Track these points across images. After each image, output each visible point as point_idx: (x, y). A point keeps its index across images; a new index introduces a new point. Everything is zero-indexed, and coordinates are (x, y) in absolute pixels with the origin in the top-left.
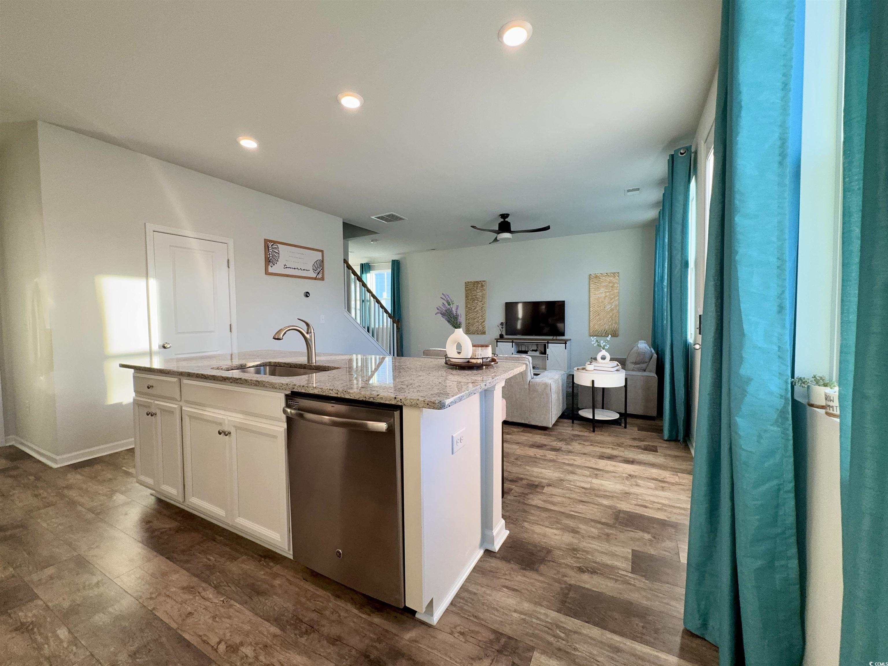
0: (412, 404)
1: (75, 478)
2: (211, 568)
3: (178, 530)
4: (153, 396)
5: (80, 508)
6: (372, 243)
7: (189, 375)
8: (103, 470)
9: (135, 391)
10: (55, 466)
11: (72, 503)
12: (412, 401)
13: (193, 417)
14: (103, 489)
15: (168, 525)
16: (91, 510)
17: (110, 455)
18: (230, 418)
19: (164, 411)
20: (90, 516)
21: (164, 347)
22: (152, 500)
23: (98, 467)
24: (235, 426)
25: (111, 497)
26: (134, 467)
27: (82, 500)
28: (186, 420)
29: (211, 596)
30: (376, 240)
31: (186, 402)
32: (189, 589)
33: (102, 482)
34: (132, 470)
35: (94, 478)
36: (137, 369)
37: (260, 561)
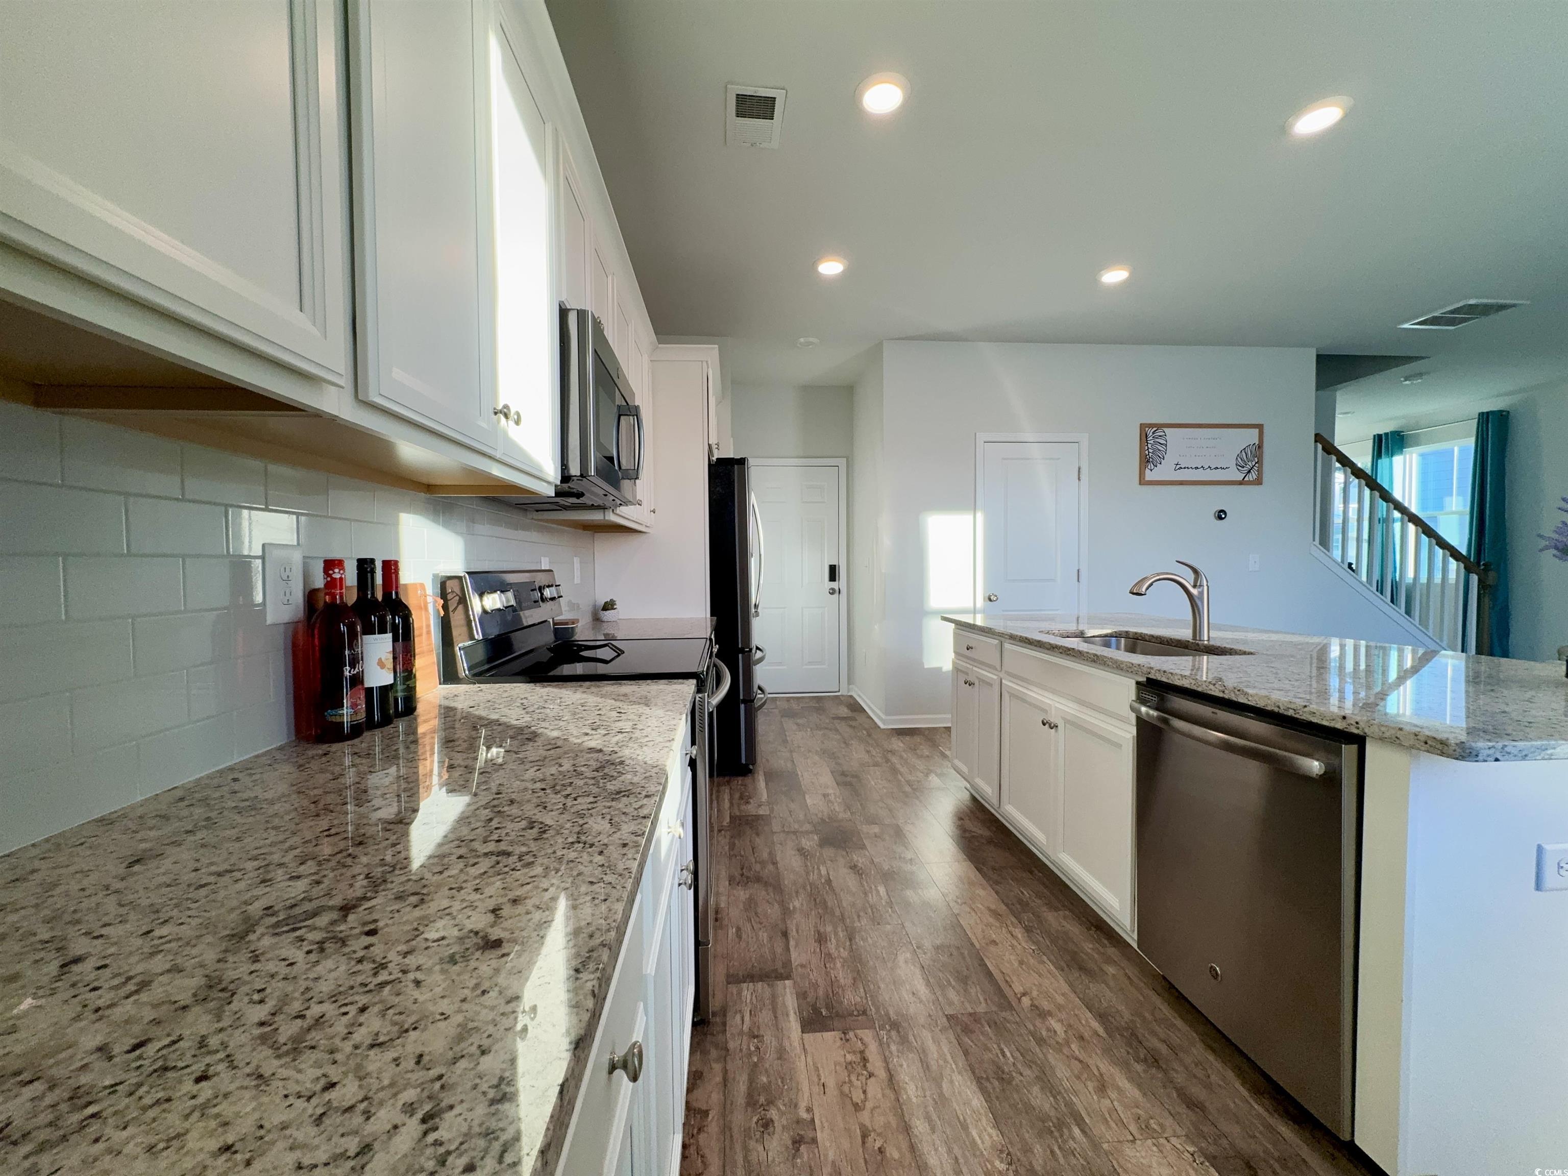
0: (1385, 736)
1: (897, 744)
2: (1024, 905)
3: (990, 842)
4: (974, 660)
5: (900, 777)
6: (1407, 382)
7: (1012, 637)
8: (921, 744)
9: (955, 652)
10: (882, 726)
11: (894, 771)
12: (1383, 729)
13: (1014, 696)
14: (920, 764)
15: (979, 830)
16: (909, 783)
17: (928, 729)
18: (1057, 705)
19: (983, 681)
20: (907, 789)
21: (990, 600)
22: (966, 796)
23: (918, 739)
24: (1063, 718)
25: (927, 775)
26: (950, 749)
27: (902, 770)
28: (1006, 697)
29: (1020, 936)
30: (1420, 375)
31: (1009, 674)
32: (996, 914)
33: (920, 757)
34: (948, 753)
35: (913, 749)
36: (958, 623)
37: (1089, 929)
